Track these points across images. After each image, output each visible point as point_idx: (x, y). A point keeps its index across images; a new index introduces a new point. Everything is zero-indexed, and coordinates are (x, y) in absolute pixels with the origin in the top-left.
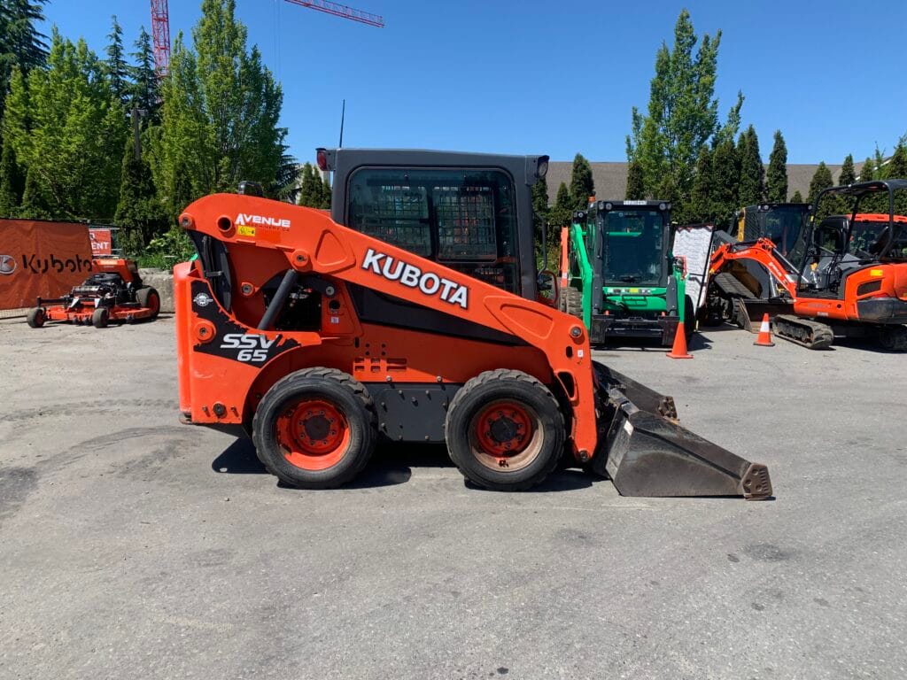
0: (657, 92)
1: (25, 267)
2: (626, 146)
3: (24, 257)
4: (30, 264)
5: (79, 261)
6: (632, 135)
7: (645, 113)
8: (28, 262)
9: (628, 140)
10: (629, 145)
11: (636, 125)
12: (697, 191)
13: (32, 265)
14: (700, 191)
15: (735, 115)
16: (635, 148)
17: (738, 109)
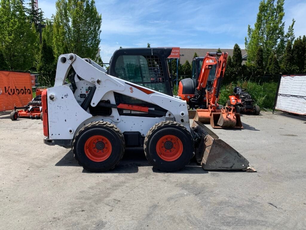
0: (259, 18)
1: (6, 92)
2: (245, 41)
3: (5, 87)
4: (8, 91)
5: (25, 89)
6: (248, 37)
7: (253, 27)
8: (7, 90)
9: (246, 39)
10: (246, 41)
11: (249, 32)
12: (286, 60)
13: (9, 91)
14: (287, 60)
15: (291, 29)
16: (249, 42)
17: (292, 26)
